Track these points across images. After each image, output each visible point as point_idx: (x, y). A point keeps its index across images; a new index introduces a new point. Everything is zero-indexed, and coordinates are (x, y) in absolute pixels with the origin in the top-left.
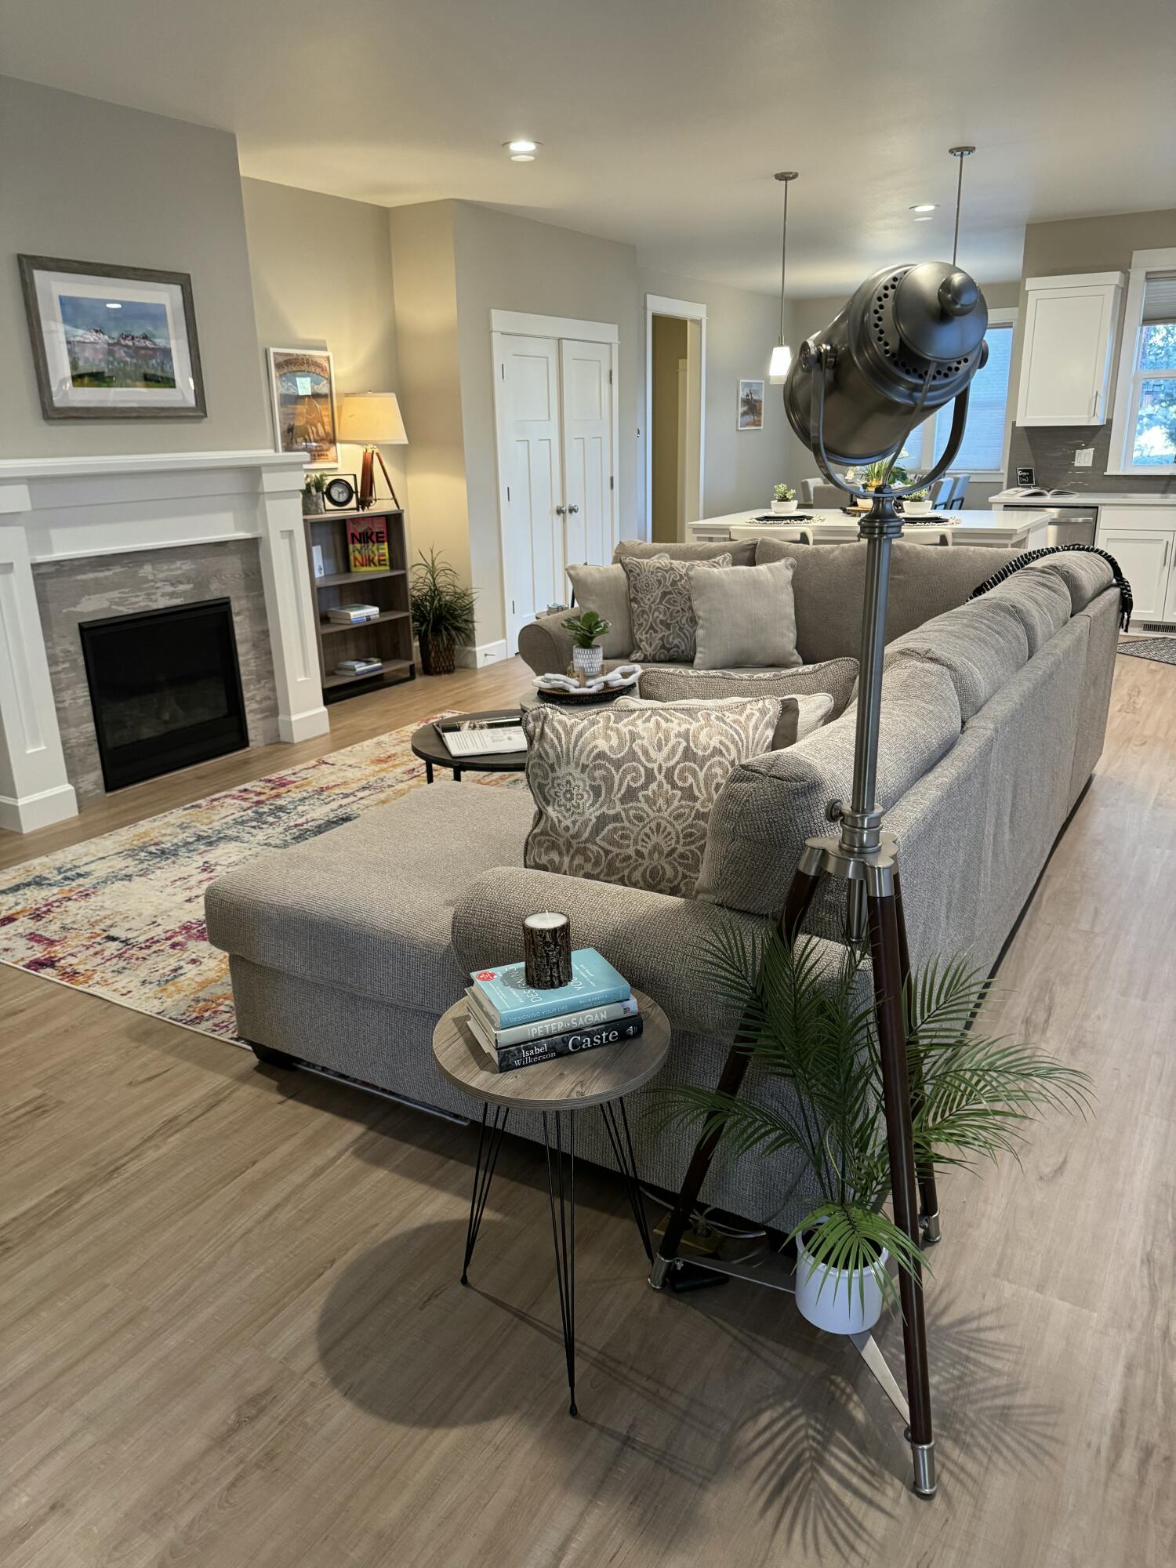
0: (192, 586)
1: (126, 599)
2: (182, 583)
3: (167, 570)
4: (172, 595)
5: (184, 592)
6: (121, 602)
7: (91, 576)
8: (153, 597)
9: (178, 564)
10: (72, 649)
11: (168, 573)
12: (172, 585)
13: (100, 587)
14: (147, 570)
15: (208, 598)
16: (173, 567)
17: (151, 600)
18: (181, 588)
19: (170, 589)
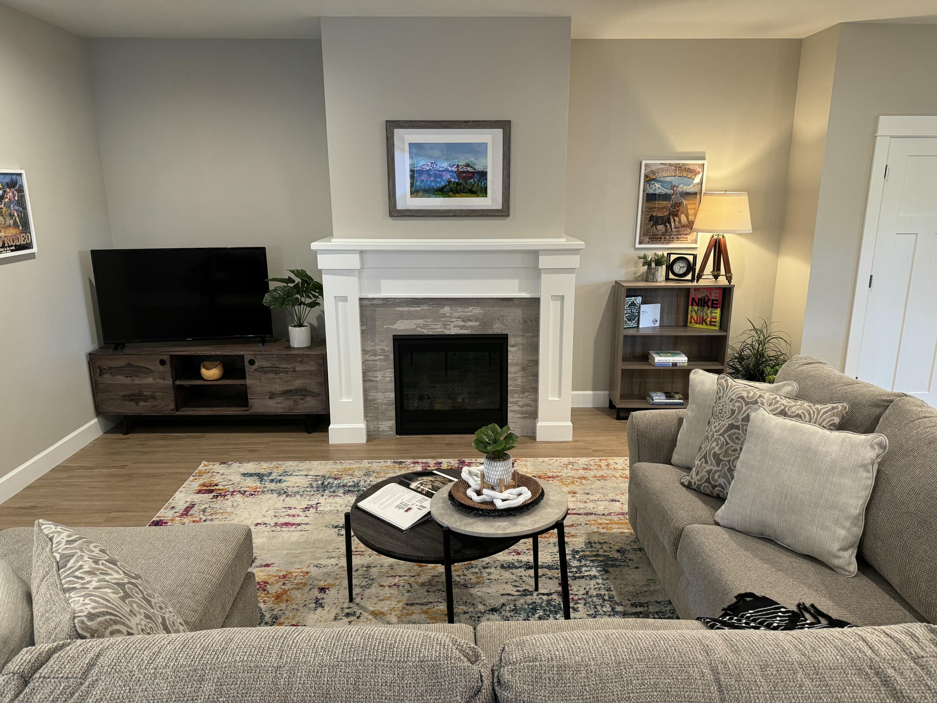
0: (478, 323)
1: (428, 325)
2: (471, 321)
3: (461, 312)
4: (462, 327)
5: (472, 327)
6: (424, 326)
7: (406, 309)
8: (449, 327)
9: (471, 308)
10: (386, 349)
11: (462, 314)
12: (463, 321)
13: (411, 316)
14: (446, 310)
15: (490, 333)
16: (466, 310)
17: (445, 328)
18: (470, 323)
19: (461, 323)
